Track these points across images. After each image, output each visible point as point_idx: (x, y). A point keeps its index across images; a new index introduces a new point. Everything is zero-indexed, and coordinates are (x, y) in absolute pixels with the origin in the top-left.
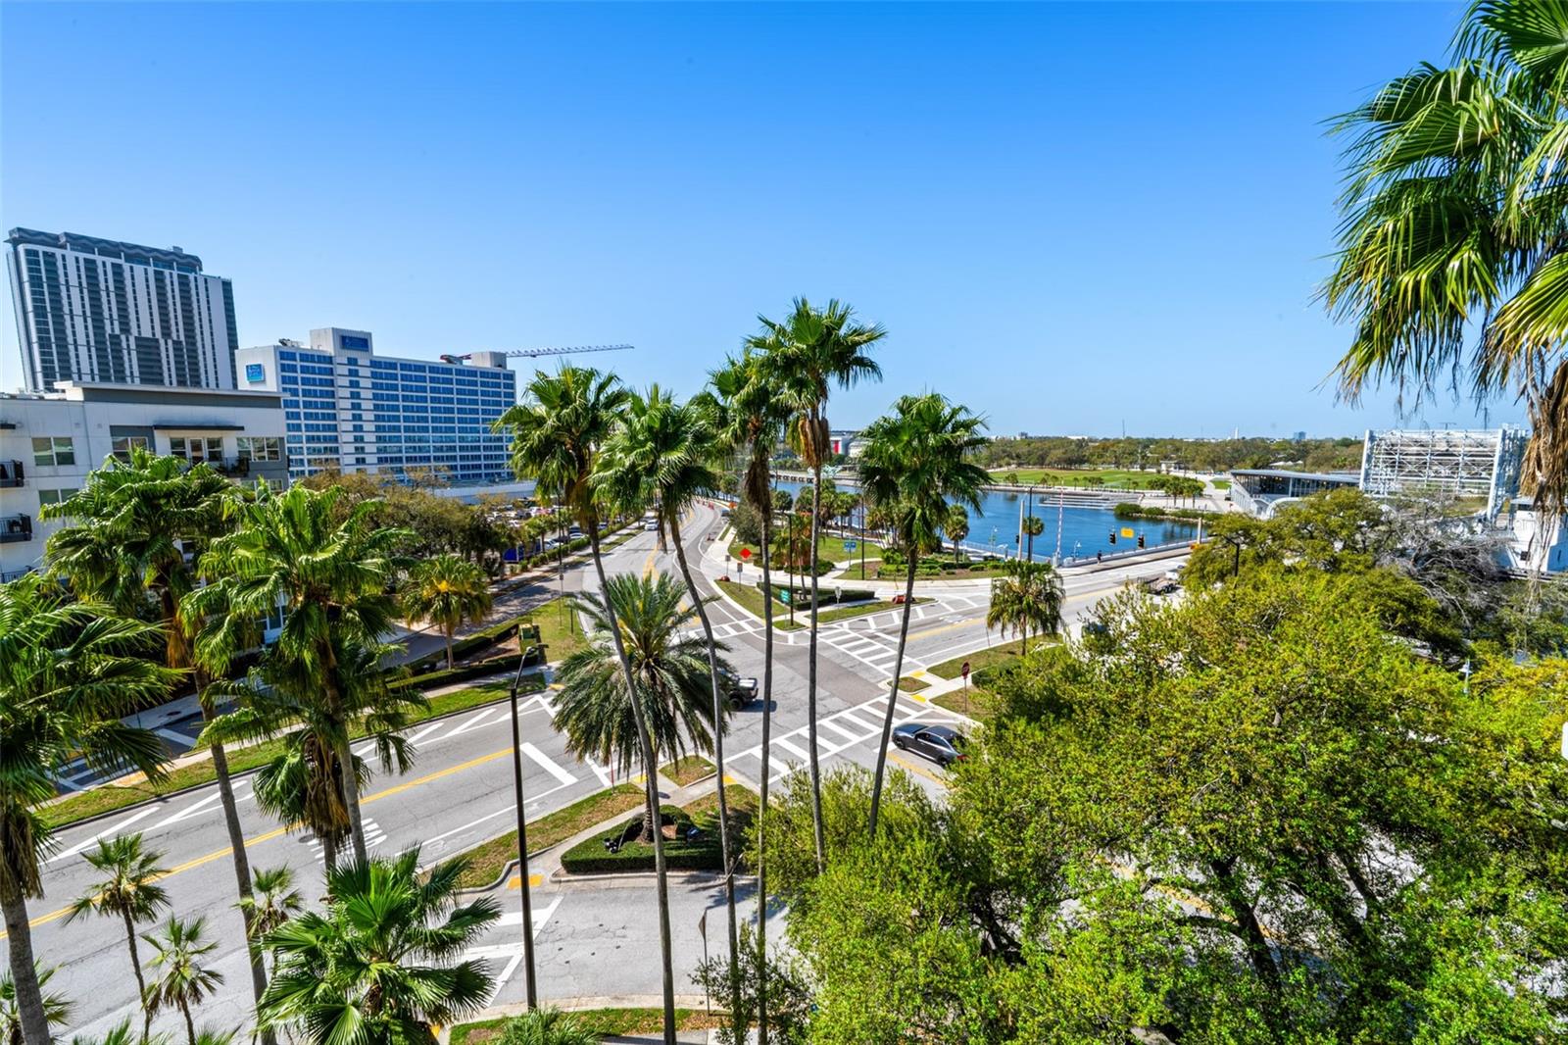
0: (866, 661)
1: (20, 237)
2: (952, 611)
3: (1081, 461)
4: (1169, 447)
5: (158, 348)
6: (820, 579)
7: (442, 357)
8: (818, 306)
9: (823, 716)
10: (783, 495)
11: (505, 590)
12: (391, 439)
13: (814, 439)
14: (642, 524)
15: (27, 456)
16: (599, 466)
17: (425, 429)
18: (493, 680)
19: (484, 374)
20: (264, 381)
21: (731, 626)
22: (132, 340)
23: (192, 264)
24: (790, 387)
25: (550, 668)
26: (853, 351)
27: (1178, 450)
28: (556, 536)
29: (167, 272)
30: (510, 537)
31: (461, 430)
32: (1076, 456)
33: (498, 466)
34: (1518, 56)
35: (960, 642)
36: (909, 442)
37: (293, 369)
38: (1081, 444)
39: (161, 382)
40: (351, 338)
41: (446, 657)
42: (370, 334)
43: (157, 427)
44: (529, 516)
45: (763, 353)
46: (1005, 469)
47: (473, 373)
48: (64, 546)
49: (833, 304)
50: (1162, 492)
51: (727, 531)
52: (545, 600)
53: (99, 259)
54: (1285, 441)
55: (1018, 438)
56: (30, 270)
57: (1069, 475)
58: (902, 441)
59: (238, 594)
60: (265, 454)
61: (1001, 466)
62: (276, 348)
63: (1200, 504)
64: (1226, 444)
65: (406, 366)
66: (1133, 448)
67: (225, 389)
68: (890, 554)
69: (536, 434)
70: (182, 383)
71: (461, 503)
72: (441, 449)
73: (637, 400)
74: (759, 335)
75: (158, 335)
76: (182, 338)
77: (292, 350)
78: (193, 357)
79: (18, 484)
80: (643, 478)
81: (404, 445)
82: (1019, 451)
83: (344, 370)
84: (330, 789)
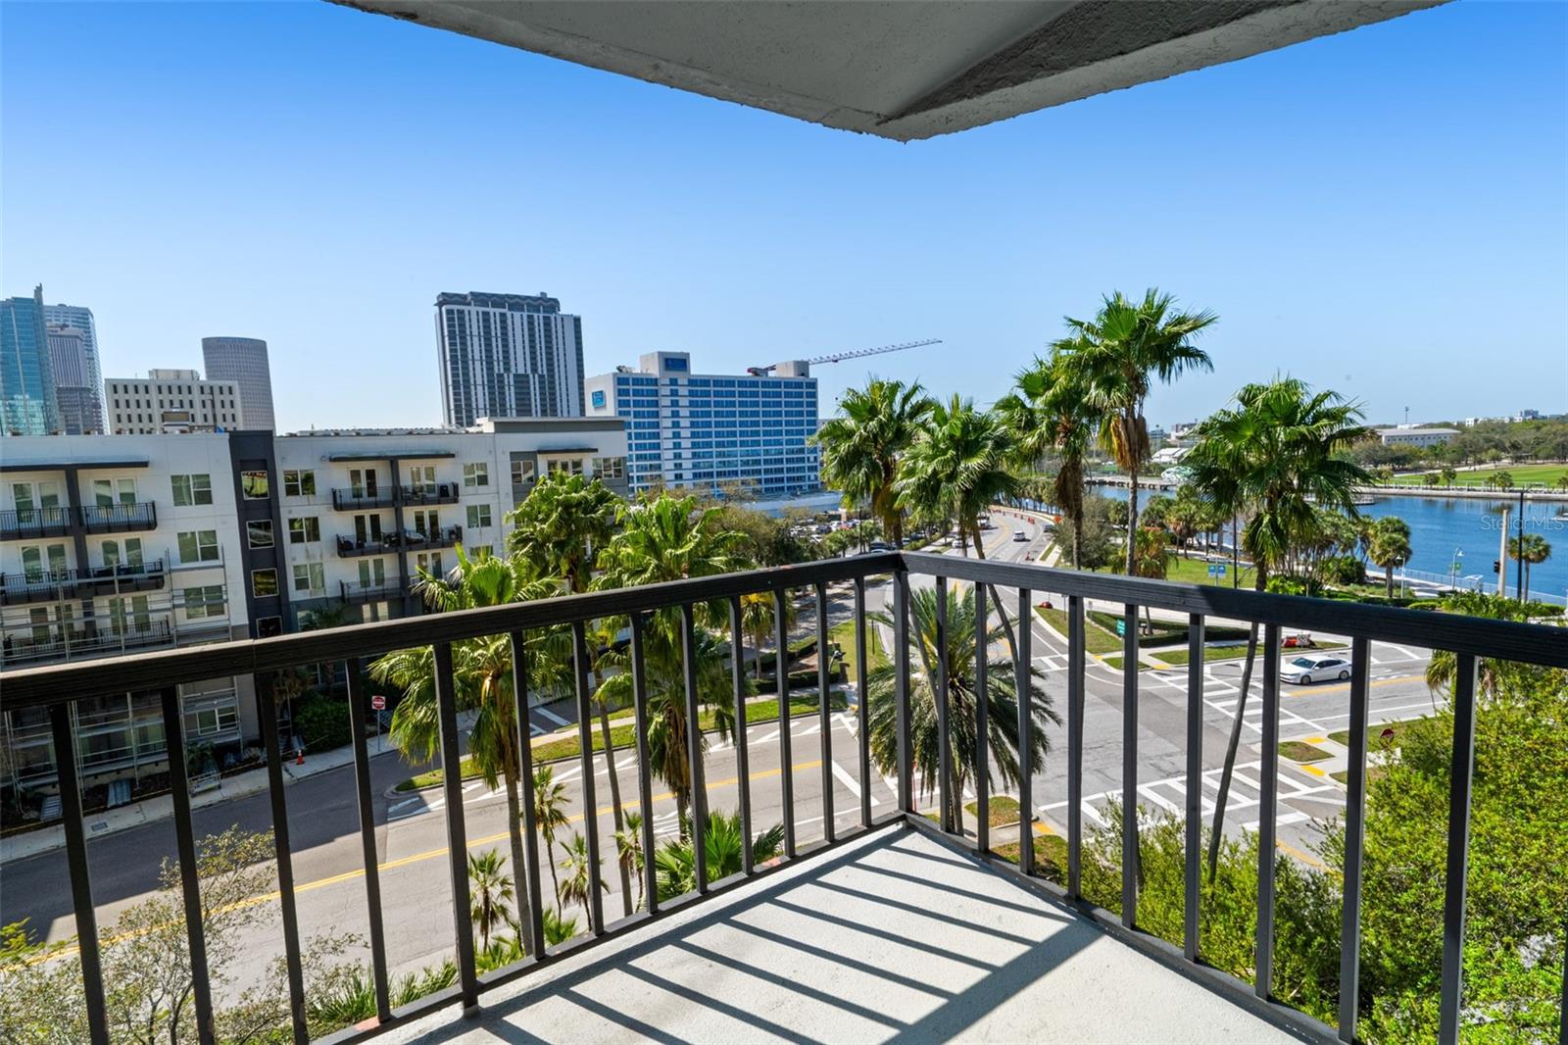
1: (444, 300)
5: (528, 382)
7: (749, 370)
11: (807, 605)
12: (704, 455)
13: (1129, 439)
14: (949, 540)
15: (461, 479)
16: (904, 473)
17: (734, 444)
18: (797, 694)
19: (788, 384)
20: (604, 406)
21: (1053, 660)
22: (511, 376)
23: (552, 305)
24: (1099, 387)
25: (850, 687)
26: (1176, 343)
28: (859, 550)
29: (536, 315)
30: (812, 551)
31: (766, 443)
33: (800, 479)
35: (1384, 705)
36: (1255, 438)
37: (627, 393)
39: (530, 413)
40: (672, 360)
41: (755, 667)
42: (688, 354)
43: (541, 452)
44: (829, 530)
45: (1071, 353)
46: (1490, 466)
47: (777, 384)
48: (518, 542)
49: (1149, 301)
51: (1050, 549)
52: (845, 618)
53: (491, 310)
55: (1518, 419)
56: (449, 326)
58: (1244, 437)
59: (628, 579)
60: (612, 472)
61: (1481, 462)
62: (615, 374)
65: (718, 382)
67: (575, 416)
68: (1278, 583)
69: (843, 448)
70: (544, 413)
71: (768, 516)
72: (746, 463)
73: (939, 409)
74: (1066, 336)
75: (529, 372)
76: (545, 372)
77: (626, 376)
78: (552, 388)
79: (455, 501)
80: (943, 484)
81: (715, 460)
82: (1519, 439)
83: (666, 391)
84: (682, 751)
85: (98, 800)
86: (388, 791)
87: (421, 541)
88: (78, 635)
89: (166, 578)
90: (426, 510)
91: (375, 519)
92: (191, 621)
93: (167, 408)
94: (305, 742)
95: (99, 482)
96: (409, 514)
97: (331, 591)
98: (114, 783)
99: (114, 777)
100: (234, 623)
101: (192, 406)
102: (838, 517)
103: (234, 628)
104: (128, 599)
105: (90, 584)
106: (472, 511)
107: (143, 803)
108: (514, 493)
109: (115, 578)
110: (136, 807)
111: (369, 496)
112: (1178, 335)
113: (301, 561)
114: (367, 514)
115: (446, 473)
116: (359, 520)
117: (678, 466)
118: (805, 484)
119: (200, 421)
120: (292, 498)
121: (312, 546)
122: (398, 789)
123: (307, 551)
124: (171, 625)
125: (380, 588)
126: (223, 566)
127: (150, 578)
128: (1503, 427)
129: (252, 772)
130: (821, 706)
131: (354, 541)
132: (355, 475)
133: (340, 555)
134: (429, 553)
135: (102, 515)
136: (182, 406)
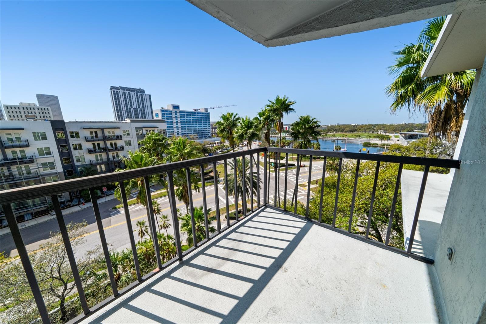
0: (292, 180)
1: (112, 88)
2: (315, 169)
3: (354, 131)
4: (382, 126)
5: (138, 110)
6: (281, 161)
7: (194, 110)
8: (281, 97)
9: (281, 192)
10: (273, 141)
12: (184, 129)
13: (280, 126)
15: (122, 134)
16: (235, 133)
17: (191, 127)
18: (208, 181)
19: (203, 113)
20: (159, 117)
22: (133, 109)
23: (143, 91)
24: (275, 115)
26: (289, 107)
27: (384, 127)
28: (220, 150)
29: (138, 93)
30: (210, 151)
31: (199, 127)
32: (353, 129)
33: (206, 135)
34: (431, 41)
35: (316, 176)
36: (302, 127)
37: (164, 114)
38: (355, 126)
39: (139, 118)
40: (175, 106)
42: (179, 105)
43: (143, 127)
44: (213, 146)
45: (269, 108)
46: (332, 133)
47: (201, 113)
49: (285, 96)
50: (378, 139)
53: (126, 91)
54: (419, 124)
55: (336, 125)
56: (114, 95)
57: (350, 134)
58: (300, 126)
61: (331, 133)
62: (161, 109)
63: (389, 142)
64: (400, 125)
65: (187, 112)
66: (370, 127)
67: (151, 119)
69: (222, 127)
70: (142, 118)
71: (200, 143)
72: (194, 131)
73: (243, 119)
74: (268, 104)
75: (138, 108)
76: (142, 108)
77: (164, 110)
78: (144, 112)
79: (121, 139)
80: (244, 135)
81: (187, 130)
82: (336, 128)
83: (174, 114)
84: (187, 195)
85: (21, 219)
86: (110, 209)
87: (112, 149)
88: (7, 176)
89: (35, 160)
90: (113, 142)
91: (98, 144)
92: (45, 171)
93: (27, 113)
94: (84, 200)
95: (6, 134)
96: (108, 143)
97: (87, 162)
98: (26, 214)
99: (26, 213)
100: (59, 171)
101: (35, 113)
102: (215, 143)
103: (59, 173)
104: (23, 166)
105: (8, 163)
106: (126, 142)
107: (36, 219)
108: (137, 137)
109: (17, 160)
110: (34, 220)
111: (96, 138)
112: (290, 105)
113: (77, 155)
114: (96, 143)
115: (117, 132)
116: (94, 144)
117: (178, 132)
118: (208, 136)
119: (38, 117)
120: (73, 139)
121: (80, 151)
122: (112, 209)
123: (79, 152)
124: (38, 173)
125: (102, 161)
126: (53, 157)
127: (29, 160)
128: (334, 126)
129: (69, 208)
130: (215, 183)
131: (93, 150)
132: (91, 133)
133: (89, 153)
134: (115, 152)
135: (10, 143)
136: (32, 113)
